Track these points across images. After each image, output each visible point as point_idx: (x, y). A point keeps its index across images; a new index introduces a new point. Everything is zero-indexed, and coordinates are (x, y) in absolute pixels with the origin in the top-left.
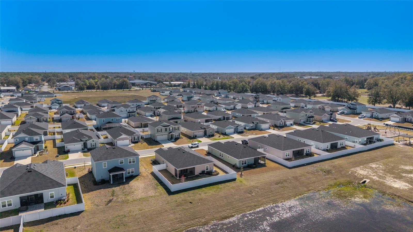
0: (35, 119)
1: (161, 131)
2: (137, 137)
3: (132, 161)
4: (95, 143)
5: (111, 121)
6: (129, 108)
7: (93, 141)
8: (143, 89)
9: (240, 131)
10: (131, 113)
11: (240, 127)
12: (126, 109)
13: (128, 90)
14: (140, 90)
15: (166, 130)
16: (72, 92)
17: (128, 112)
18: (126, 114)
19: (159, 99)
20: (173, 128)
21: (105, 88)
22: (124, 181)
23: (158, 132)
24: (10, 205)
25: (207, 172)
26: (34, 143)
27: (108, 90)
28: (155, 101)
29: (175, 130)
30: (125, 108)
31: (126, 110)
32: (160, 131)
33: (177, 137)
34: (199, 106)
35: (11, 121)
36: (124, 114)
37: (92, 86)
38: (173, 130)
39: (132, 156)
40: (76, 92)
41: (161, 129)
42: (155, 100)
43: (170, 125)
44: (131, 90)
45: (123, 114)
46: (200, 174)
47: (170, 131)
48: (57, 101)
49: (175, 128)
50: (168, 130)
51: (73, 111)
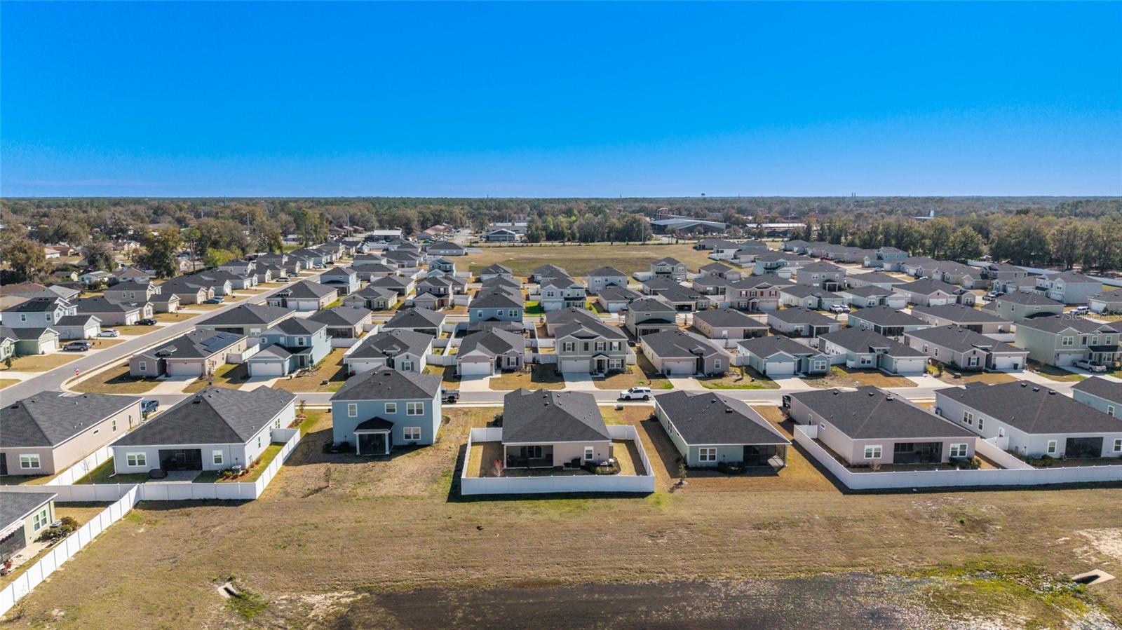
0: (362, 300)
1: (573, 350)
2: (515, 358)
3: (415, 409)
4: (412, 363)
5: (497, 316)
6: (568, 288)
7: (408, 357)
8: (677, 242)
9: (815, 370)
10: (572, 302)
11: (816, 359)
12: (561, 290)
13: (641, 243)
14: (669, 244)
15: (586, 347)
16: (510, 247)
17: (566, 299)
18: (559, 301)
19: (681, 268)
20: (605, 344)
21: (587, 237)
22: (387, 453)
23: (564, 350)
24: (142, 462)
25: (587, 462)
26: (293, 350)
27: (590, 244)
28: (670, 273)
29: (611, 349)
30: (560, 288)
31: (562, 292)
32: (569, 349)
33: (615, 367)
34: (762, 294)
35: (317, 302)
36: (555, 301)
37: (559, 233)
38: (605, 350)
39: (416, 397)
40: (519, 246)
41: (573, 344)
42: (670, 270)
43: (597, 336)
44: (647, 244)
45: (553, 302)
46: (567, 465)
47: (596, 349)
48: (443, 263)
49: (612, 343)
50: (591, 347)
51: (445, 289)
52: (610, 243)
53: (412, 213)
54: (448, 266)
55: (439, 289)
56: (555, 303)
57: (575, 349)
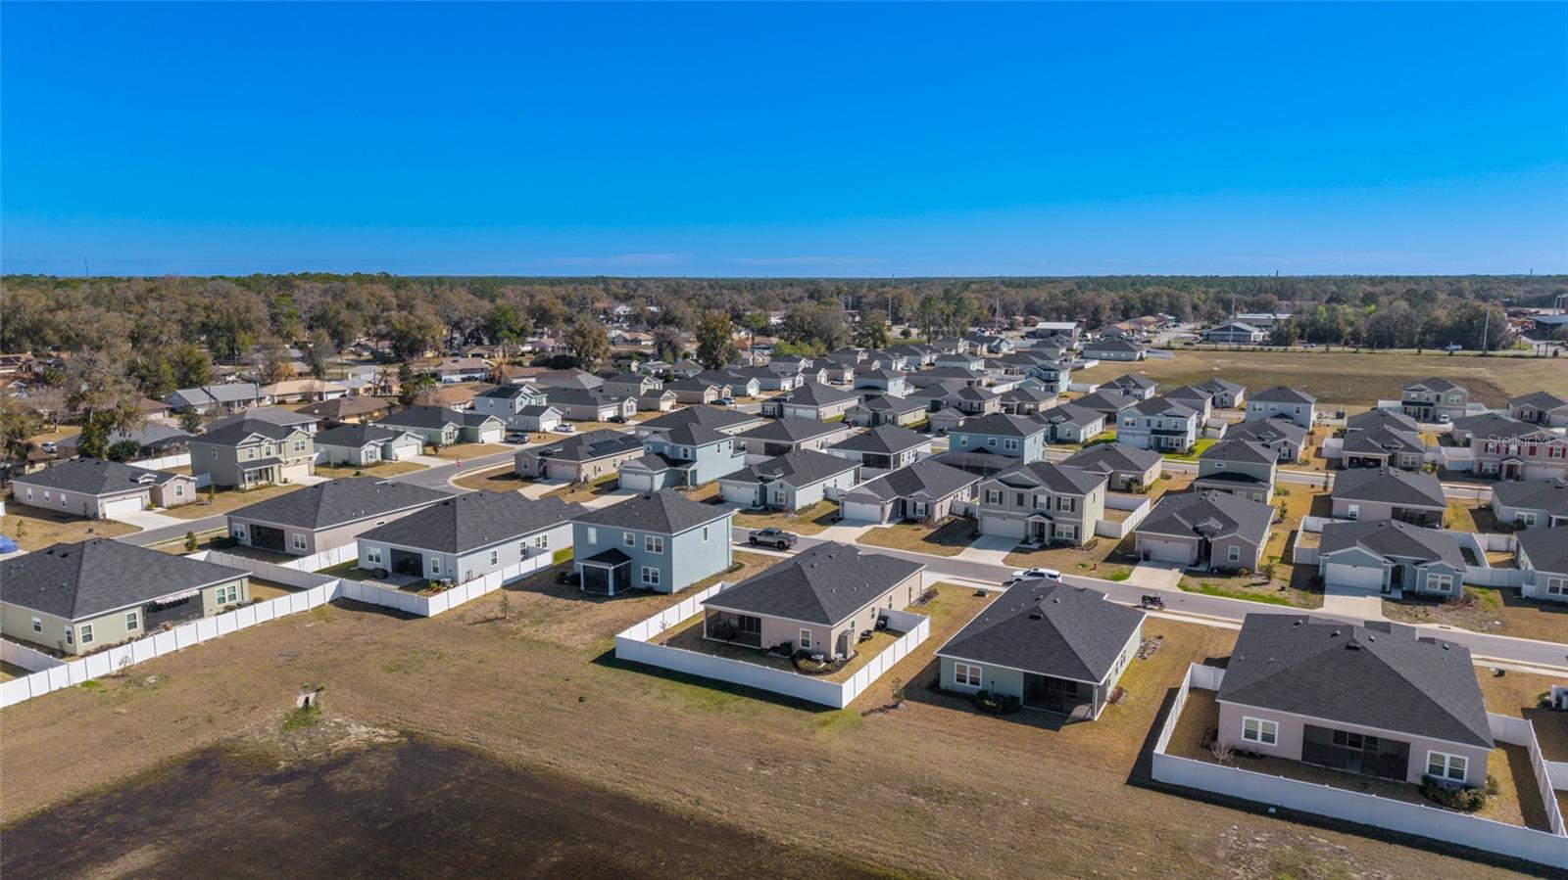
0: (867, 413)
1: (1000, 502)
3: (654, 545)
4: (786, 494)
5: (988, 446)
6: (1160, 414)
10: (1163, 436)
11: (1431, 569)
12: (1149, 417)
13: (1481, 352)
14: (1537, 357)
15: (1020, 500)
17: (1154, 432)
18: (1143, 435)
19: (1456, 398)
20: (1049, 499)
22: (611, 593)
23: (987, 501)
24: (378, 559)
26: (674, 462)
27: (1377, 351)
28: (1432, 405)
29: (1059, 508)
30: (1146, 414)
31: (1149, 421)
32: (994, 500)
33: (1064, 537)
34: (1533, 451)
36: (1138, 434)
38: (1048, 507)
39: (655, 530)
41: (1001, 493)
42: (1433, 400)
43: (1038, 486)
45: (1134, 435)
47: (1035, 506)
49: (1059, 499)
50: (1028, 501)
51: (979, 404)
52: (1416, 351)
53: (1106, 299)
54: (1053, 374)
55: (972, 404)
56: (1137, 437)
57: (1003, 501)
